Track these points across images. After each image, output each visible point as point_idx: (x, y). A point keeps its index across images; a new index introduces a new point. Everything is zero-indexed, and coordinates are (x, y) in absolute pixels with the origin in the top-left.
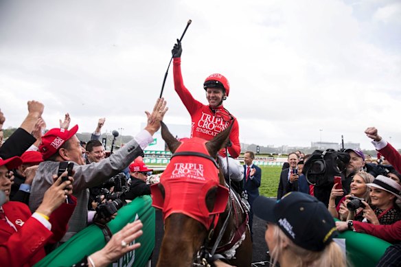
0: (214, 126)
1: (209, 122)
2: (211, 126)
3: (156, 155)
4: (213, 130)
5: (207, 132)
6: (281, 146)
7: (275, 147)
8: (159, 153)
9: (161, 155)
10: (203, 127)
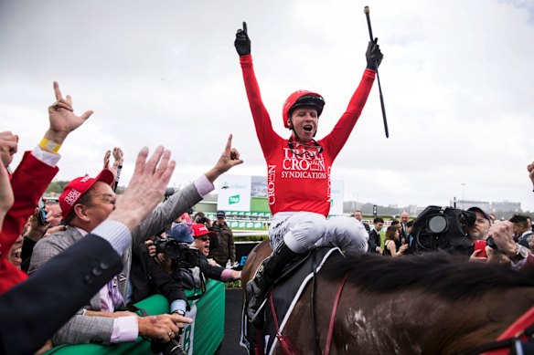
0: (308, 165)
1: (299, 160)
2: (304, 164)
3: (238, 216)
4: (308, 170)
5: (301, 175)
6: (407, 206)
7: (399, 207)
8: (242, 214)
9: (245, 217)
10: (293, 168)
